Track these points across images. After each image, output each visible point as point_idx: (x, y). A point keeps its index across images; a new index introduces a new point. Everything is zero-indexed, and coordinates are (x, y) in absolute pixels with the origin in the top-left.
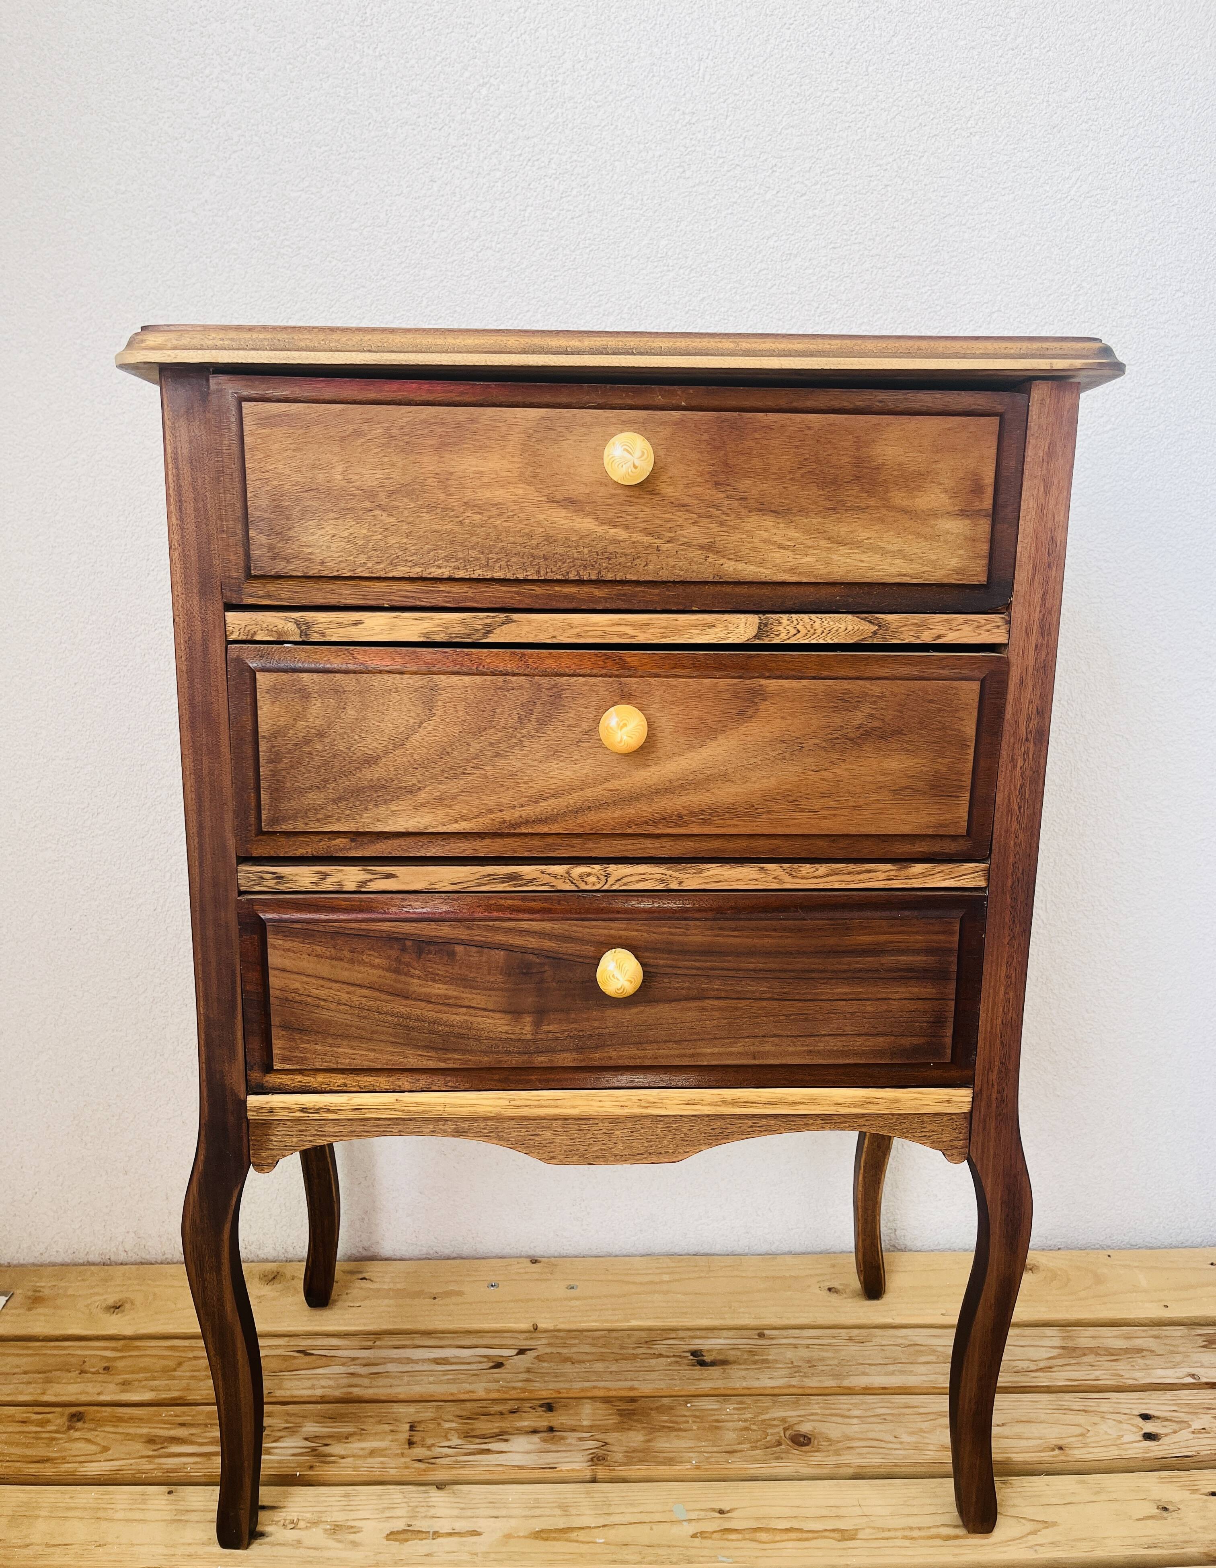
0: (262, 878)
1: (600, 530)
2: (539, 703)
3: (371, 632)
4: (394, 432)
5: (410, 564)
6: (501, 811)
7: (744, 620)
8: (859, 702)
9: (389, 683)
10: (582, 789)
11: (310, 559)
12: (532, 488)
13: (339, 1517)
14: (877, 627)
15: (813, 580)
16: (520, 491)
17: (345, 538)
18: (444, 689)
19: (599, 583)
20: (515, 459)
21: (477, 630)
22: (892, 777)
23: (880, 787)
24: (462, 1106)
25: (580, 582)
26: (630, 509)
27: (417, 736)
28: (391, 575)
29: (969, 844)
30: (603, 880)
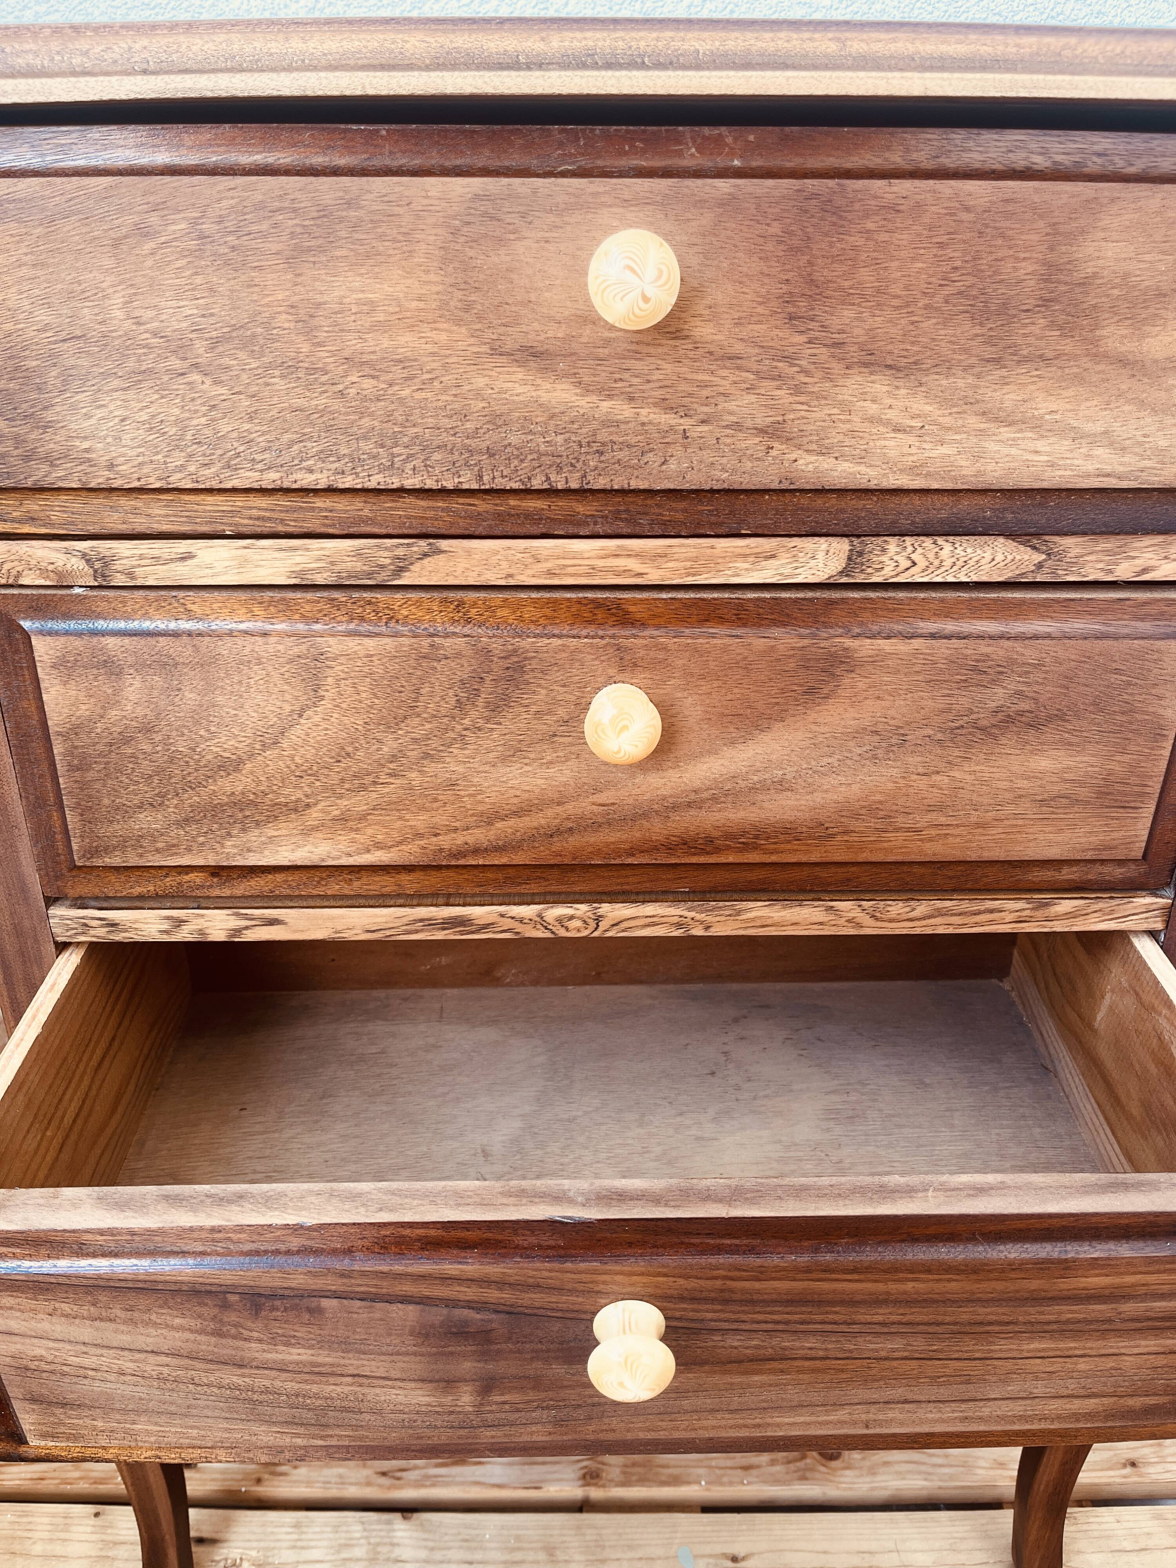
0: (86, 925)
1: (583, 403)
2: (488, 678)
3: (211, 571)
4: (208, 227)
5: (260, 466)
6: (436, 835)
7: (824, 546)
8: (1001, 673)
9: (247, 651)
10: (559, 804)
11: (89, 460)
12: (463, 330)
14: (1044, 557)
15: (950, 486)
16: (443, 337)
17: (143, 423)
18: (335, 659)
19: (582, 493)
20: (432, 277)
21: (382, 567)
22: (1039, 782)
23: (1020, 796)
25: (551, 492)
26: (638, 365)
27: (298, 731)
28: (229, 485)
29: (1143, 868)
30: (593, 925)
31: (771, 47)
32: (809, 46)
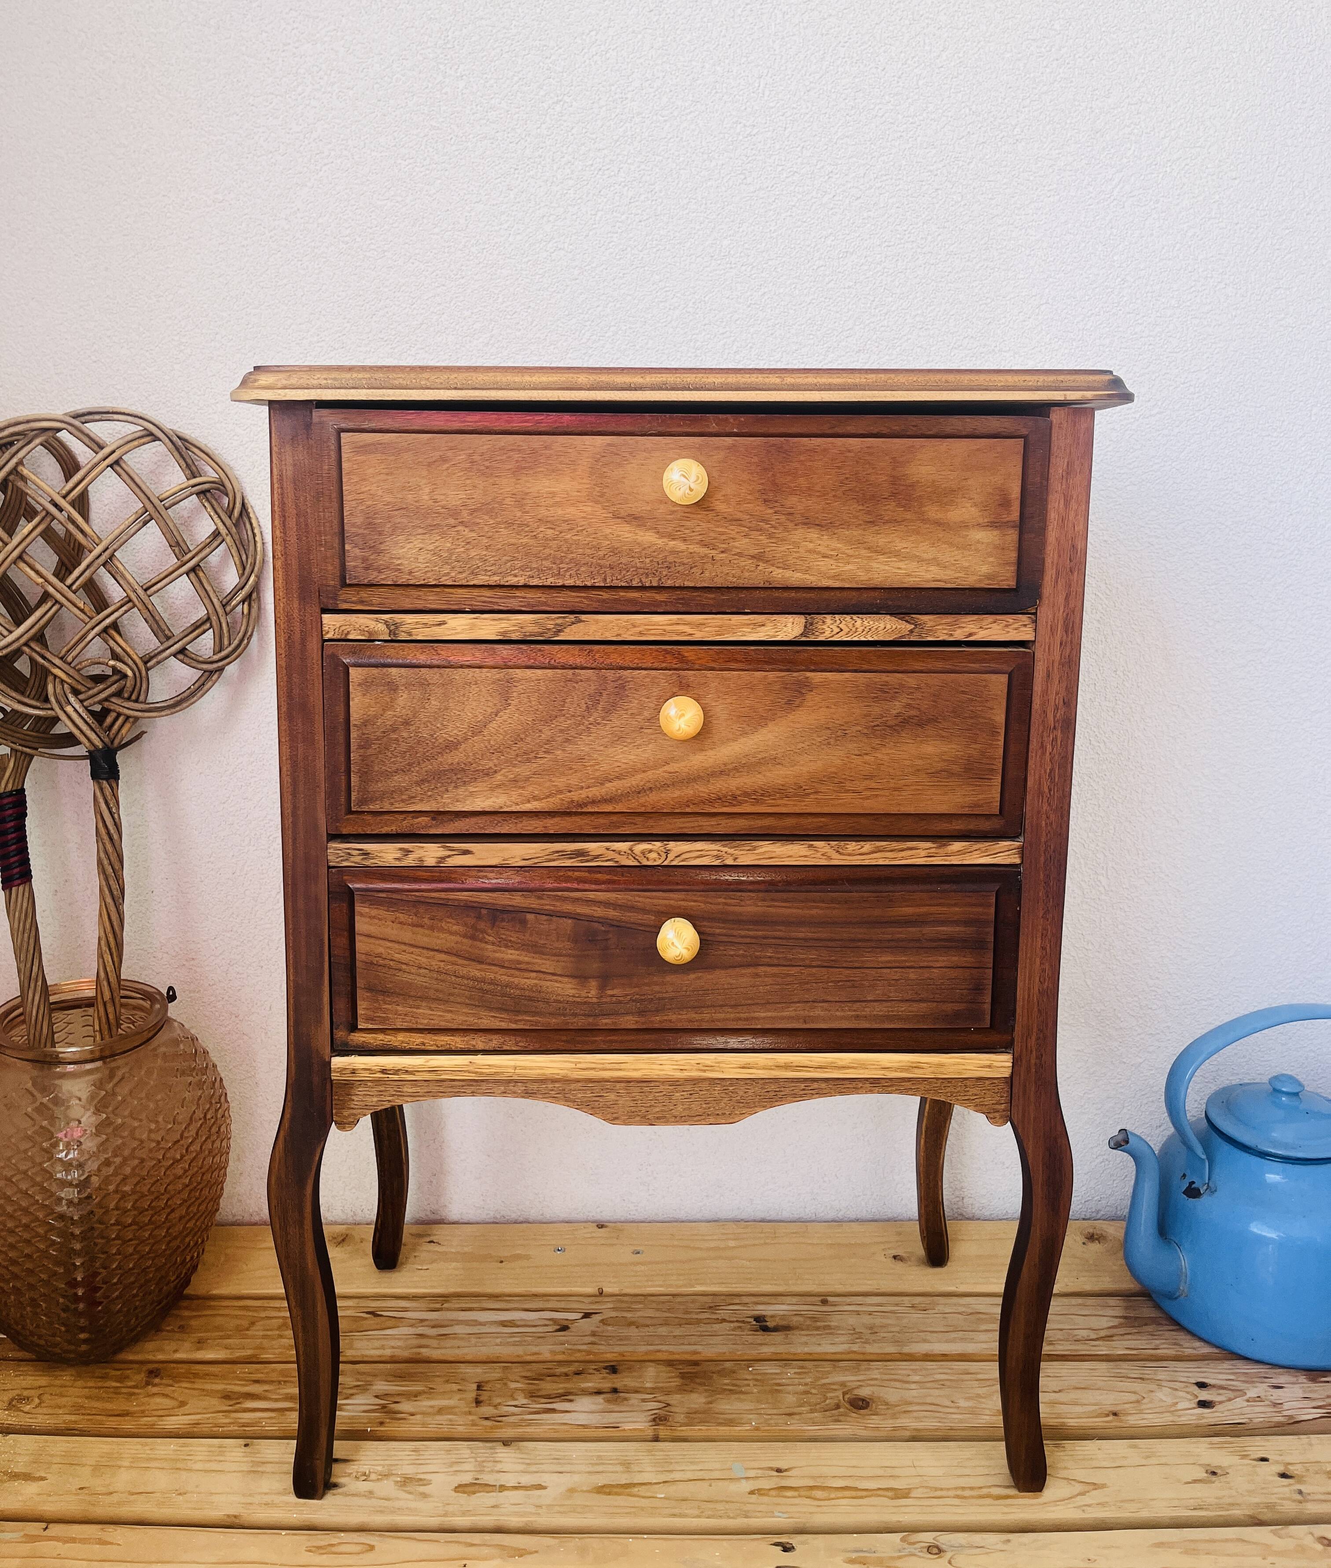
0: (349, 854)
1: (660, 542)
2: (605, 693)
3: (454, 632)
4: (476, 457)
5: (489, 573)
6: (570, 791)
7: (791, 620)
8: (897, 693)
9: (470, 676)
10: (644, 772)
11: (400, 569)
12: (599, 506)
13: (409, 1470)
14: (913, 626)
15: (855, 586)
16: (589, 509)
17: (430, 551)
18: (518, 682)
19: (659, 588)
20: (584, 481)
21: (549, 629)
22: (929, 761)
23: (918, 770)
24: (531, 1068)
25: (643, 588)
26: (688, 523)
27: (494, 724)
28: (471, 583)
29: (1002, 822)
30: (664, 856)
31: (749, 381)
32: (767, 380)
